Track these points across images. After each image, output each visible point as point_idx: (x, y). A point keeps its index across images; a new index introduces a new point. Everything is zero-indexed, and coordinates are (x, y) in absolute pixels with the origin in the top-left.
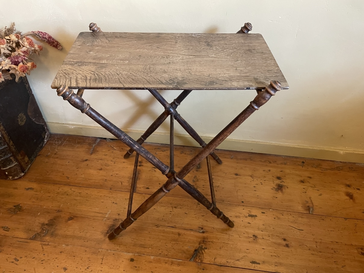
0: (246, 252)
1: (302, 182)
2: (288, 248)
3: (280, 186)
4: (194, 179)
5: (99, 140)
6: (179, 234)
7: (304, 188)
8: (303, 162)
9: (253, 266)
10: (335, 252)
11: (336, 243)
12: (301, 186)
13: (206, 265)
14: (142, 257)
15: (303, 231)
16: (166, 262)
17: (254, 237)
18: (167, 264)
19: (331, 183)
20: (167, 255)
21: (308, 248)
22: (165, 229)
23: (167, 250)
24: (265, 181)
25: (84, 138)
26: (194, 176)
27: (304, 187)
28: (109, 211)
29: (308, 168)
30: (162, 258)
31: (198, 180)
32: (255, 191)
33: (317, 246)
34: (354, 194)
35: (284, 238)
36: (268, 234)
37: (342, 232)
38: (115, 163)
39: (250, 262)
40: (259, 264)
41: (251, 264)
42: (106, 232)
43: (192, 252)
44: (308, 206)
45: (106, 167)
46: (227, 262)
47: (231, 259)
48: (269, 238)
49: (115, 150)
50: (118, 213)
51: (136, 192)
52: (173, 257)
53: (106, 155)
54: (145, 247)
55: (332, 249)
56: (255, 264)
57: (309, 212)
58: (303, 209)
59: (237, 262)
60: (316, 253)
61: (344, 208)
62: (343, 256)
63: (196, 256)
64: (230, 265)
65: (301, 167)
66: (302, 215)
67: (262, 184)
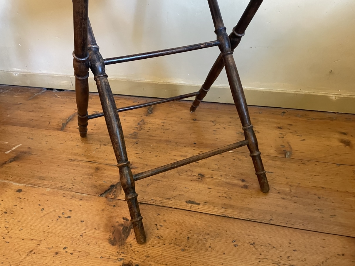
0: (183, 191)
1: (280, 128)
2: (246, 189)
4: (141, 123)
5: (45, 90)
6: (97, 169)
7: (281, 134)
8: (284, 113)
9: (188, 207)
12: (278, 132)
13: (119, 201)
14: (35, 188)
15: (272, 174)
16: (65, 195)
17: (200, 176)
18: (64, 198)
19: (319, 130)
20: (70, 188)
21: (278, 191)
22: (80, 163)
23: (72, 184)
24: (230, 126)
25: (29, 89)
26: (141, 120)
27: (281, 132)
28: (19, 145)
29: (289, 117)
30: (62, 192)
31: (144, 123)
32: (215, 134)
33: (292, 190)
34: (351, 141)
35: (243, 179)
36: (221, 174)
37: (332, 177)
38: (50, 107)
39: (186, 202)
40: (199, 204)
41: (186, 204)
42: (4, 162)
43: (106, 188)
44: (284, 150)
45: (39, 110)
46: (152, 199)
47: (159, 197)
48: (221, 177)
49: (58, 97)
50: (29, 147)
51: (62, 131)
52: (77, 191)
53: (46, 101)
54: (45, 180)
55: (315, 195)
56: (192, 205)
57: (285, 156)
58: (276, 153)
59: (168, 200)
60: (290, 198)
61: (336, 154)
62: (332, 204)
63: (111, 191)
64: (154, 204)
65: (281, 116)
66: (274, 158)
67: (225, 129)
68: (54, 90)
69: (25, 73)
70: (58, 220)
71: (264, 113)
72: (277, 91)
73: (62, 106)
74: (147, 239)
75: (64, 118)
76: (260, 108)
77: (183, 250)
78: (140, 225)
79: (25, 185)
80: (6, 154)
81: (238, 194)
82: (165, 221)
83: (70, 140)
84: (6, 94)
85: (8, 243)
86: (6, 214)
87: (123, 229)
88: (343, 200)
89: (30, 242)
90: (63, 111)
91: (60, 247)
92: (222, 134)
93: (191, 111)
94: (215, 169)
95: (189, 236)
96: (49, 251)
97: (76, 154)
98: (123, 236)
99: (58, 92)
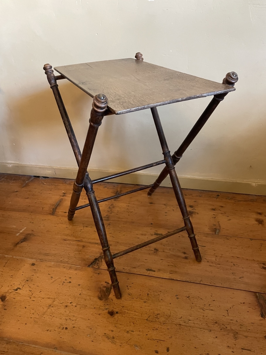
0: (144, 262)
1: (214, 210)
2: (186, 259)
3: (191, 213)
4: (111, 207)
5: (33, 178)
6: (84, 246)
7: (214, 215)
8: (218, 195)
9: (147, 273)
10: (234, 265)
11: (237, 258)
12: (212, 213)
13: (102, 270)
14: (44, 262)
15: (205, 247)
16: (65, 267)
17: (155, 250)
18: (65, 269)
19: (242, 211)
20: (67, 262)
21: (207, 261)
22: (71, 242)
23: (68, 258)
25: (21, 176)
26: (111, 204)
27: (214, 213)
28: (24, 228)
29: (221, 200)
30: (62, 264)
31: (114, 207)
32: (166, 215)
33: (217, 260)
34: (264, 220)
35: (185, 252)
36: (169, 248)
37: (245, 249)
38: (41, 194)
39: (146, 270)
40: (154, 271)
41: (146, 271)
42: (17, 243)
43: (92, 261)
44: (215, 228)
45: (32, 197)
46: (123, 268)
47: (128, 266)
48: (170, 251)
49: (45, 185)
50: (32, 230)
51: (54, 215)
52: (72, 264)
53: (36, 188)
54: (49, 256)
55: (231, 262)
56: (150, 272)
57: (215, 233)
58: (209, 231)
59: (133, 269)
60: (215, 265)
61: (251, 231)
62: (242, 269)
63: (95, 263)
64: (125, 272)
65: (216, 199)
66: (207, 235)
67: (173, 211)
68: (40, 177)
69: (17, 165)
70: (63, 284)
71: (203, 196)
72: (212, 180)
73: (50, 192)
74: (122, 296)
75: (53, 204)
76: (201, 192)
77: (145, 302)
78: (117, 287)
79: (36, 260)
80: (17, 236)
81: (181, 263)
82: (133, 283)
83: (61, 223)
84: (3, 182)
85: (34, 301)
86: (28, 282)
87: (106, 289)
88: (250, 266)
89: (48, 300)
90: (51, 197)
91: (68, 302)
92: (171, 215)
93: (148, 195)
94: (166, 245)
95: (148, 293)
96: (61, 305)
97: (67, 235)
98: (107, 294)
99: (44, 179)
